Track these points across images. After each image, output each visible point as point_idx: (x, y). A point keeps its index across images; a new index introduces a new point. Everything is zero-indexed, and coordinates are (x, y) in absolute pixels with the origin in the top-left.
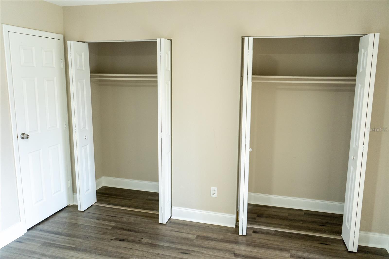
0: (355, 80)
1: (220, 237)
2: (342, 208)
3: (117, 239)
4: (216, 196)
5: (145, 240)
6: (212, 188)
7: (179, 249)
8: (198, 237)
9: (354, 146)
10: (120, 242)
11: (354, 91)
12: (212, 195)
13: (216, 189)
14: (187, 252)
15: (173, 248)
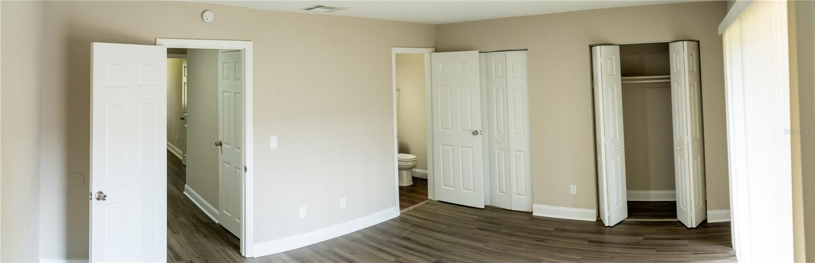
0: (670, 78)
1: (580, 229)
2: (675, 195)
3: (477, 228)
4: (575, 193)
5: (503, 231)
6: (571, 186)
7: (535, 238)
8: (556, 229)
9: (678, 137)
10: (480, 231)
11: (670, 87)
12: (571, 193)
13: (575, 186)
14: (543, 240)
15: (529, 237)
